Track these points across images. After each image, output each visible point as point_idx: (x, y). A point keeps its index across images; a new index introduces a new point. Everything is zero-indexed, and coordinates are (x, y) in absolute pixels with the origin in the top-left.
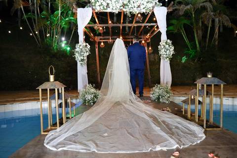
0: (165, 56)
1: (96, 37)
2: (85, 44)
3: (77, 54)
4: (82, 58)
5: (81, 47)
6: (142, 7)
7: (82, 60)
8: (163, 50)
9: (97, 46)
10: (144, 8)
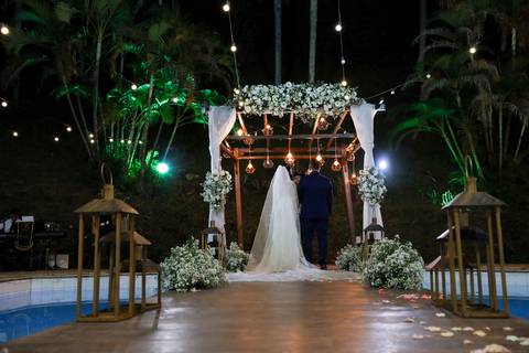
0: (367, 195)
1: (236, 151)
2: (223, 173)
3: (208, 191)
4: (218, 197)
5: (216, 179)
6: (326, 107)
7: (217, 202)
8: (365, 185)
9: (237, 169)
10: (330, 110)
